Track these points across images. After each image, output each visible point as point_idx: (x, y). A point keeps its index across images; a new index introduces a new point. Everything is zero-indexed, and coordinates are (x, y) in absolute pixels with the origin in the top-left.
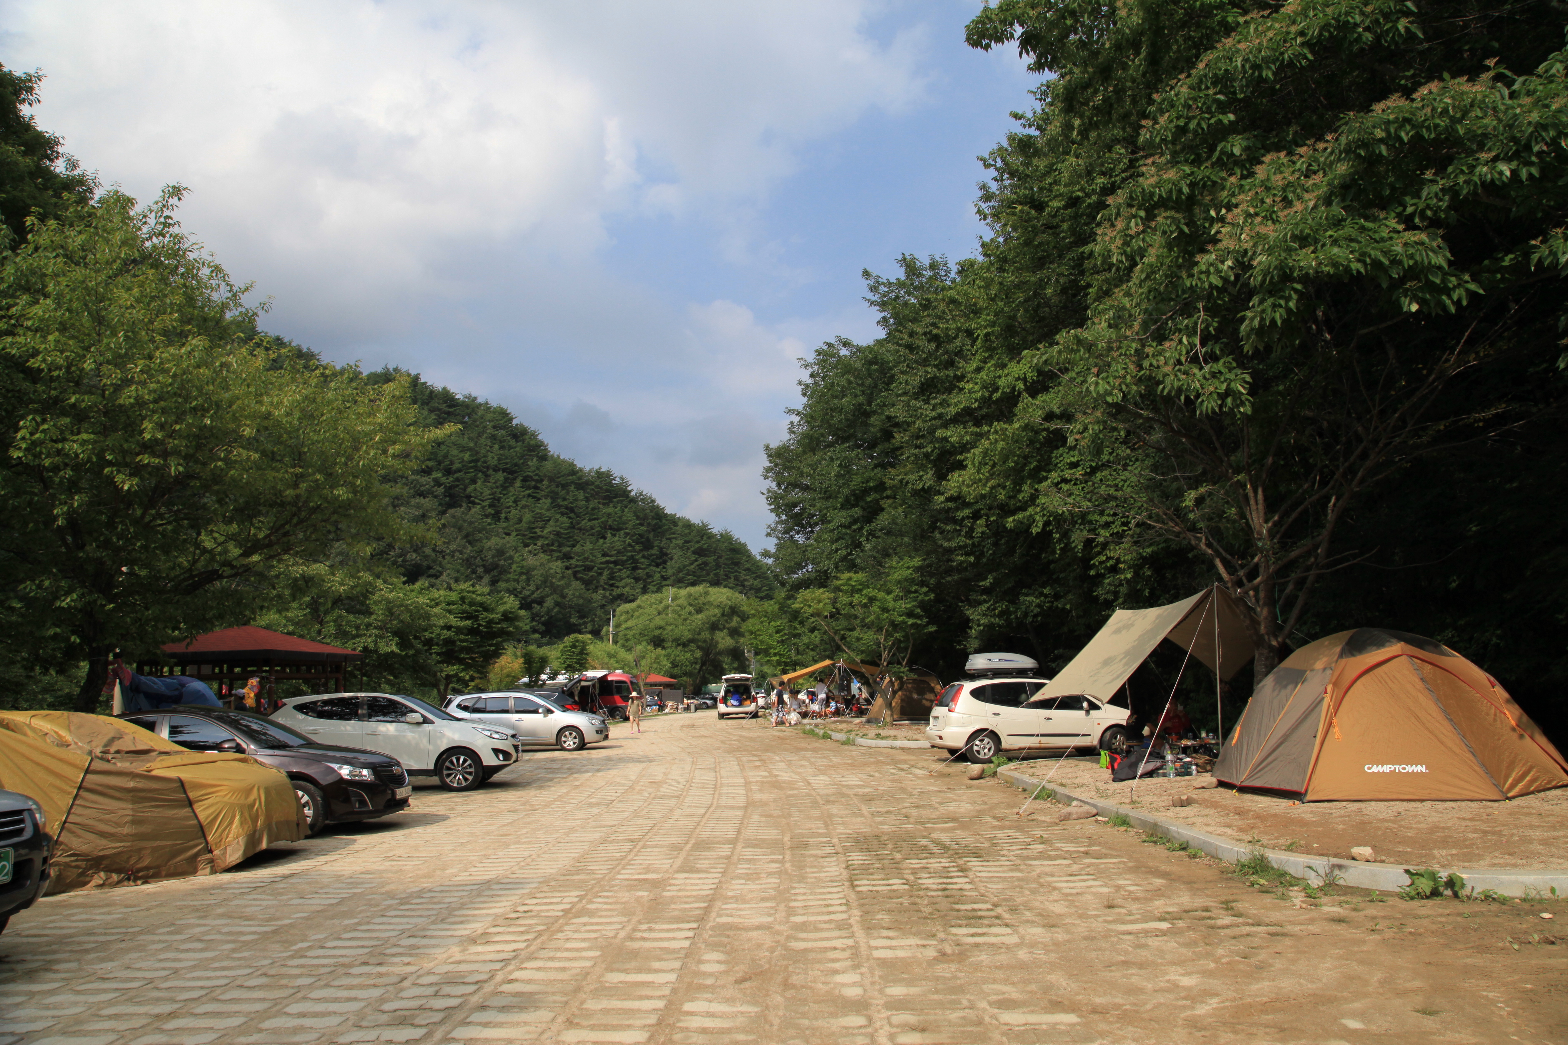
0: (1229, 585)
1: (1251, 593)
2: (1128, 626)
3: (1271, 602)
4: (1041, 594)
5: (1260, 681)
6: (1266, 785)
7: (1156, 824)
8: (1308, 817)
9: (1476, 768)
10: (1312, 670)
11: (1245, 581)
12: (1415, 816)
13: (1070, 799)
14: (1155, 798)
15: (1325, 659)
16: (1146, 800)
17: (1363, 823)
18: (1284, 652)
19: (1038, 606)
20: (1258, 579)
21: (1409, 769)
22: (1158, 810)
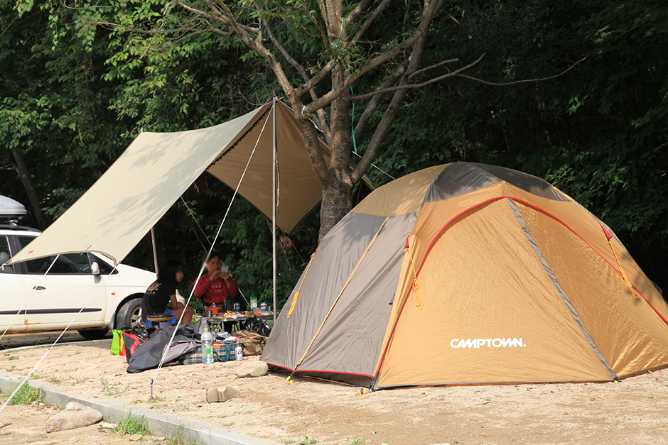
0: (292, 100)
1: (321, 112)
2: (156, 155)
3: (346, 125)
4: (33, 106)
5: (328, 230)
6: (329, 369)
7: (181, 428)
8: (378, 409)
9: (582, 341)
10: (393, 217)
11: (313, 96)
12: (506, 403)
13: (65, 399)
14: (184, 393)
15: (409, 202)
16: (172, 395)
17: (444, 414)
18: (360, 193)
19: (29, 124)
20: (330, 94)
21: (504, 343)
22: (186, 409)
